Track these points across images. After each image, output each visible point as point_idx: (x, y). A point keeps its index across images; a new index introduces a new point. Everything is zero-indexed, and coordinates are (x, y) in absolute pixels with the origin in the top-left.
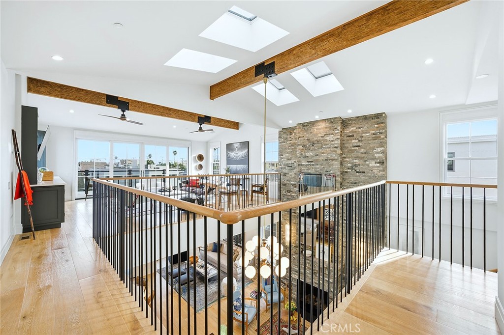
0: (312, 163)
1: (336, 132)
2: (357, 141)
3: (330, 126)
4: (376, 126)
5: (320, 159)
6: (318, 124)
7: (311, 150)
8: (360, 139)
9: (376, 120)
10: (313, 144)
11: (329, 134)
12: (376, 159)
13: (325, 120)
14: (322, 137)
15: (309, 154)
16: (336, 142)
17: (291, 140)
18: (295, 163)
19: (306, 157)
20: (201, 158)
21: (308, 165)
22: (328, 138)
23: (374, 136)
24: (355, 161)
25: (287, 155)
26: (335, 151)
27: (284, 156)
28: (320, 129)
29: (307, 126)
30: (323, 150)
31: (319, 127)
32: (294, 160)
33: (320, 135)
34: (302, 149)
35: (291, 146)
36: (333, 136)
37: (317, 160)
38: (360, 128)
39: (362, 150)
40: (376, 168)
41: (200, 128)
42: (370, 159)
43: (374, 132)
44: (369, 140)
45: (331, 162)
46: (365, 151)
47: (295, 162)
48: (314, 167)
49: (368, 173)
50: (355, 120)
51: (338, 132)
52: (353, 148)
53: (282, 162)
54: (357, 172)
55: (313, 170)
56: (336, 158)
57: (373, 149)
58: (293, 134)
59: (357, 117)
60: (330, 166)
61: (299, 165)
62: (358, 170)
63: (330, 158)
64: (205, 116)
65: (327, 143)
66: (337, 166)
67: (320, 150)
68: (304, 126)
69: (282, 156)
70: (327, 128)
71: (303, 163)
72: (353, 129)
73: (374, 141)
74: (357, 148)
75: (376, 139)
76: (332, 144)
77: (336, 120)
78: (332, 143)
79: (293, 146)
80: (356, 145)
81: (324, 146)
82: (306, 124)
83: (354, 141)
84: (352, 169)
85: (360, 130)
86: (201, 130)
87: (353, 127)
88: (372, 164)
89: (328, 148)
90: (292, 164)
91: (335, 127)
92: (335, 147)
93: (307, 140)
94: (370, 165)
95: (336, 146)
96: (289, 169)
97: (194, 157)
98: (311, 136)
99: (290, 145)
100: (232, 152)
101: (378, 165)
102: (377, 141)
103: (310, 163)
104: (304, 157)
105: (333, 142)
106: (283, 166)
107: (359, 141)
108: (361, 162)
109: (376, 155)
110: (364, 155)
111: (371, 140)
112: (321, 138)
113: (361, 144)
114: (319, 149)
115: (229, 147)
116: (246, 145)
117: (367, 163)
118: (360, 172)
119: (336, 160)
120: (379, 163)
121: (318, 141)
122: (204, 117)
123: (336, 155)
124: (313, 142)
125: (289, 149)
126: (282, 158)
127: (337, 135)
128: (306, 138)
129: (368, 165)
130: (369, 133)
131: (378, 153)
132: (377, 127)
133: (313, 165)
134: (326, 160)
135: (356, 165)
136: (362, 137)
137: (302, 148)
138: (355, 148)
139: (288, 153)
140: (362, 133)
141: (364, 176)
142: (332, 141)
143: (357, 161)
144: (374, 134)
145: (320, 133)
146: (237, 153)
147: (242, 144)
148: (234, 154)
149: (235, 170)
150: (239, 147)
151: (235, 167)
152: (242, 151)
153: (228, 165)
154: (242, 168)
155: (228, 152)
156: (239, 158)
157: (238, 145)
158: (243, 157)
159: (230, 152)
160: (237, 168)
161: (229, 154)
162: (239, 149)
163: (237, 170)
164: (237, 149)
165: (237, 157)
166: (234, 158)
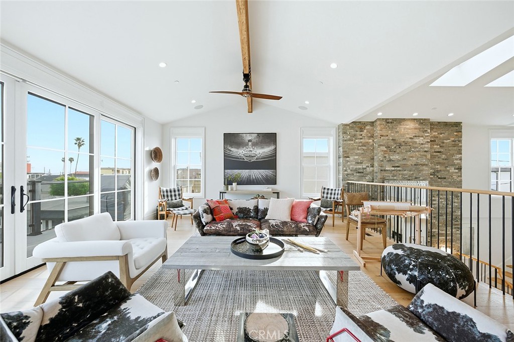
0: (398, 169)
1: (426, 135)
2: (439, 146)
3: (419, 127)
4: (455, 133)
5: (408, 163)
6: (406, 123)
7: (398, 153)
8: (442, 145)
9: (455, 128)
10: (400, 146)
11: (419, 136)
12: (455, 165)
13: (414, 119)
14: (410, 138)
15: (395, 157)
16: (426, 146)
17: (361, 139)
18: (368, 168)
19: (390, 160)
20: (156, 154)
21: (394, 170)
22: (417, 140)
23: (453, 143)
24: (437, 167)
25: (356, 157)
26: (426, 156)
27: (351, 158)
28: (408, 129)
29: (391, 123)
30: (413, 154)
31: (407, 127)
32: (367, 165)
33: (408, 136)
34: (386, 151)
35: (362, 146)
36: (422, 138)
37: (405, 164)
38: (441, 134)
39: (444, 156)
40: (455, 174)
42: (450, 165)
43: (453, 139)
44: (449, 147)
45: (421, 168)
46: (446, 157)
47: (368, 166)
48: (401, 172)
49: (449, 178)
50: (436, 125)
51: (428, 135)
52: (435, 154)
53: (349, 166)
54: (439, 178)
55: (400, 176)
56: (427, 163)
57: (453, 155)
58: (365, 131)
59: (439, 123)
60: (420, 171)
61: (381, 170)
62: (439, 176)
63: (420, 163)
65: (416, 146)
66: (427, 172)
67: (409, 153)
68: (388, 123)
69: (348, 159)
70: (416, 129)
71: (387, 169)
72: (434, 133)
73: (454, 148)
74: (439, 154)
75: (455, 147)
76: (421, 148)
77: (425, 121)
78: (421, 146)
79: (365, 146)
80: (438, 150)
81: (413, 150)
82: (390, 121)
83: (435, 146)
84: (434, 175)
85: (441, 136)
87: (435, 132)
88: (452, 170)
89: (418, 151)
90: (363, 169)
91: (425, 129)
92: (425, 151)
93: (393, 140)
94: (451, 171)
95: (426, 149)
96: (360, 176)
97: (147, 151)
98: (398, 136)
99: (361, 144)
100: (238, 148)
101: (457, 171)
102: (456, 148)
103: (396, 168)
104: (388, 161)
105: (423, 146)
106: (349, 172)
107: (441, 147)
108: (443, 168)
109: (455, 161)
110: (445, 161)
111: (451, 147)
112: (410, 140)
113: (442, 150)
114: (406, 151)
115: (231, 139)
116: (270, 138)
117: (448, 169)
118: (442, 178)
119: (427, 165)
120: (457, 169)
121: (406, 143)
123: (426, 159)
124: (400, 144)
125: (358, 149)
126: (348, 161)
127: (427, 138)
128: (391, 138)
129: (449, 171)
130: (449, 139)
131: (456, 159)
132: (456, 135)
133: (400, 171)
134: (415, 165)
135: (438, 171)
136: (443, 143)
137: (386, 149)
138: (437, 154)
139: (357, 155)
140: (443, 139)
141: (445, 182)
142: (422, 144)
143: (439, 167)
144: (453, 141)
145: (408, 134)
146: (252, 149)
147: (263, 137)
148: (244, 152)
149: (246, 178)
150: (255, 141)
151: (245, 173)
152: (263, 148)
153: (226, 171)
154: (263, 174)
155: (230, 148)
156: (257, 159)
157: (253, 138)
158: (264, 158)
159: (235, 148)
160: (250, 176)
161: (231, 151)
162: (255, 145)
163: (251, 178)
164: (250, 143)
165: (250, 156)
166: (243, 159)
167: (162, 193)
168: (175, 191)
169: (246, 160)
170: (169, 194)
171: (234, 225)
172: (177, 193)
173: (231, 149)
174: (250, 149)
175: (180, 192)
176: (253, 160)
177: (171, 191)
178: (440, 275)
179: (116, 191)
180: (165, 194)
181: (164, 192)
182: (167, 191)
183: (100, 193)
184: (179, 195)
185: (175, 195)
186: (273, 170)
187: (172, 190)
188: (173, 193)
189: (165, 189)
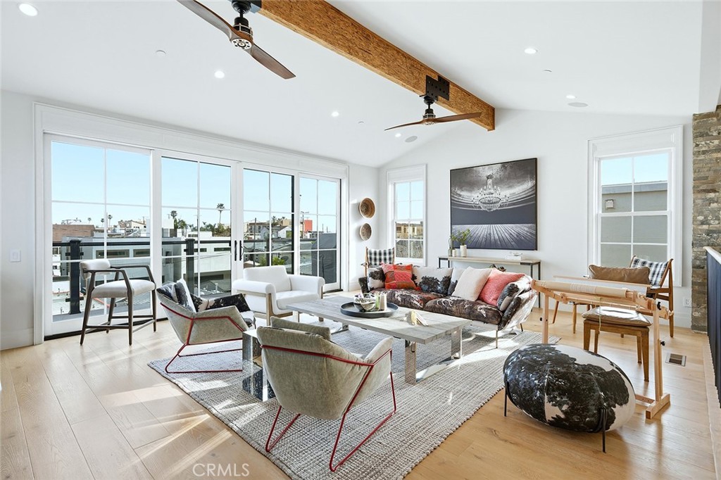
20: (367, 207)
41: (429, 111)
64: (440, 77)
86: (430, 117)
97: (354, 204)
100: (471, 191)
115: (461, 178)
116: (527, 168)
122: (436, 79)
146: (492, 191)
147: (511, 167)
148: (480, 195)
149: (483, 237)
150: (498, 176)
151: (481, 230)
152: (510, 187)
153: (454, 227)
154: (512, 232)
155: (459, 192)
156: (501, 206)
157: (494, 172)
158: (514, 204)
159: (467, 190)
160: (490, 234)
161: (460, 195)
162: (499, 182)
163: (492, 238)
164: (490, 181)
165: (490, 203)
166: (480, 207)
167: (369, 256)
168: (385, 254)
169: (483, 209)
170: (378, 257)
171: (396, 295)
172: (388, 257)
173: (461, 194)
174: (490, 191)
175: (392, 256)
176: (495, 209)
177: (380, 254)
178: (528, 378)
179: (318, 250)
180: (373, 256)
181: (371, 254)
182: (375, 254)
183: (300, 251)
184: (390, 259)
185: (385, 259)
186: (529, 225)
187: (382, 252)
188: (383, 257)
189: (373, 251)
